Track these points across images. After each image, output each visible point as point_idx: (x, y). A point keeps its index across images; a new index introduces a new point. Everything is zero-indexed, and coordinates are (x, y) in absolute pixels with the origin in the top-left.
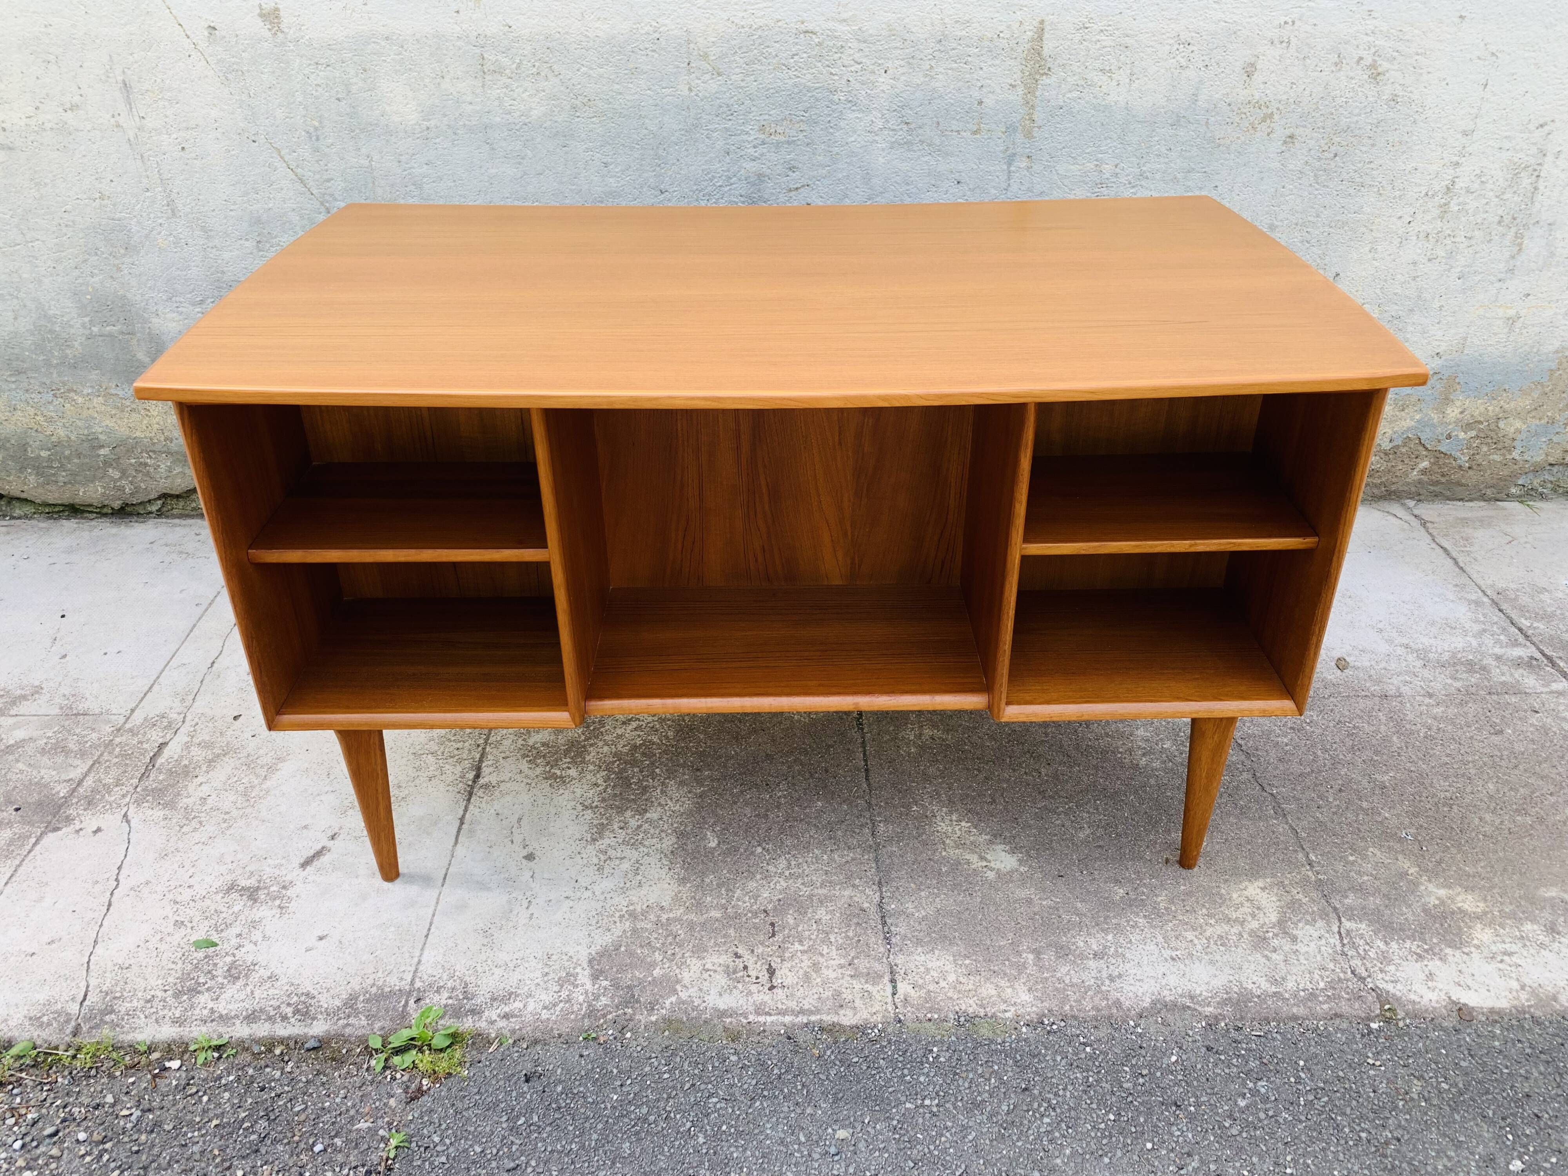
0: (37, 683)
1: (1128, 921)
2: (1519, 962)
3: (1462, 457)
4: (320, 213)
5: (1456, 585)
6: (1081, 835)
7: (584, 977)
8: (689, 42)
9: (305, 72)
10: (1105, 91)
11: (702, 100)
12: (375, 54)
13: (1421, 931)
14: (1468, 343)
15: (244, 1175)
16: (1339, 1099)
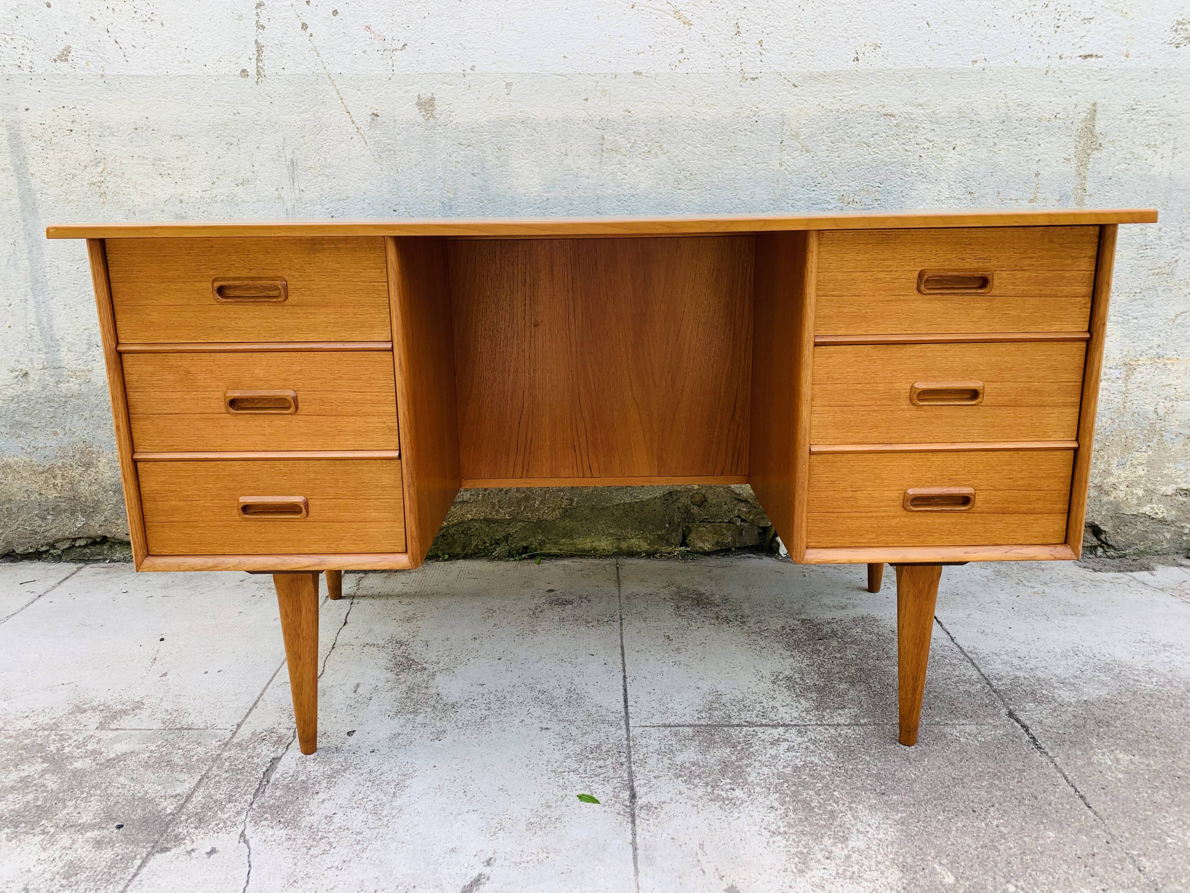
0: (138, 699)
8: (783, 123)
9: (448, 151)
10: (1150, 163)
12: (510, 135)
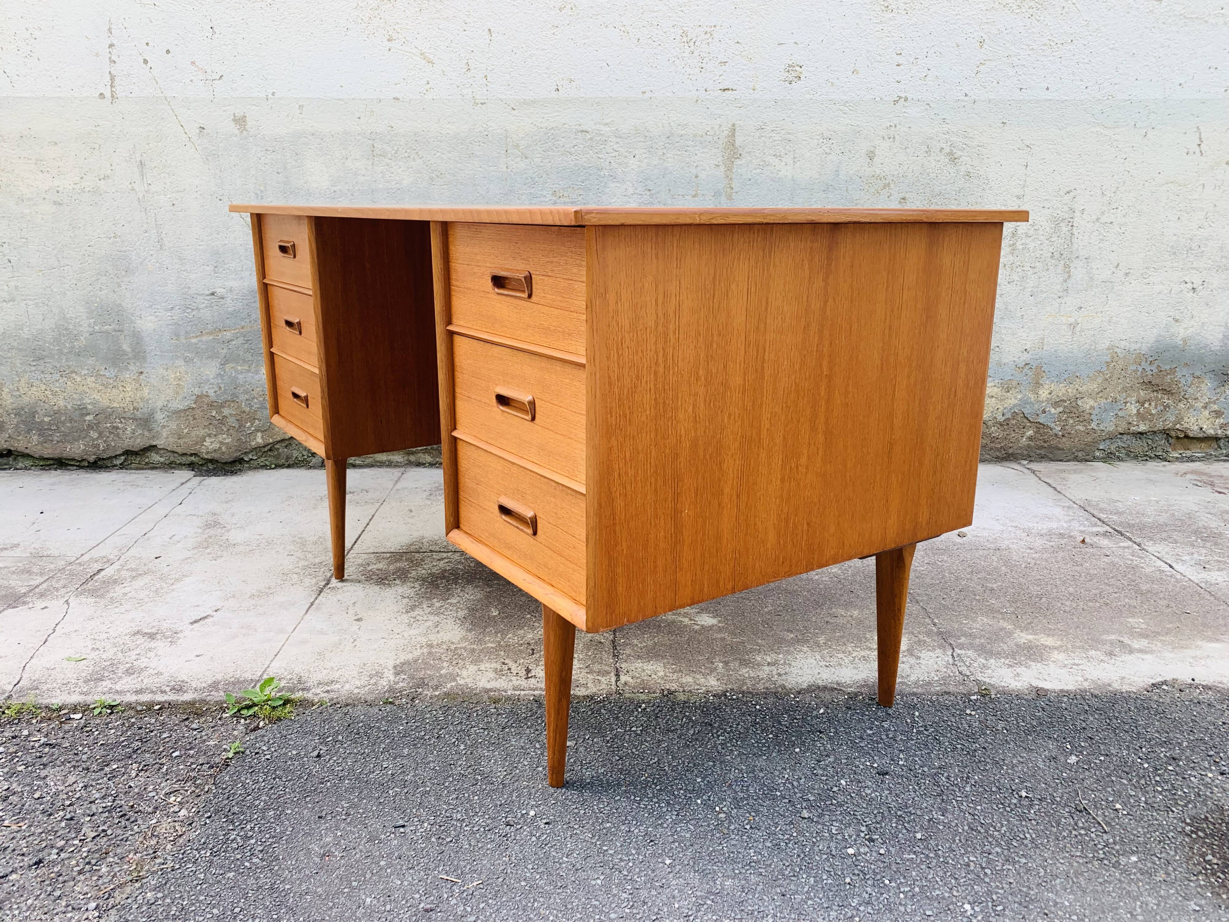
0: (16, 542)
1: (795, 649)
2: (1084, 668)
3: (1056, 427)
5: (1055, 500)
6: (766, 610)
7: (389, 674)
8: (507, 137)
9: (258, 156)
10: (778, 169)
11: (515, 174)
12: (304, 144)
13: (1013, 655)
14: (1045, 342)
15: (118, 768)
16: (942, 730)
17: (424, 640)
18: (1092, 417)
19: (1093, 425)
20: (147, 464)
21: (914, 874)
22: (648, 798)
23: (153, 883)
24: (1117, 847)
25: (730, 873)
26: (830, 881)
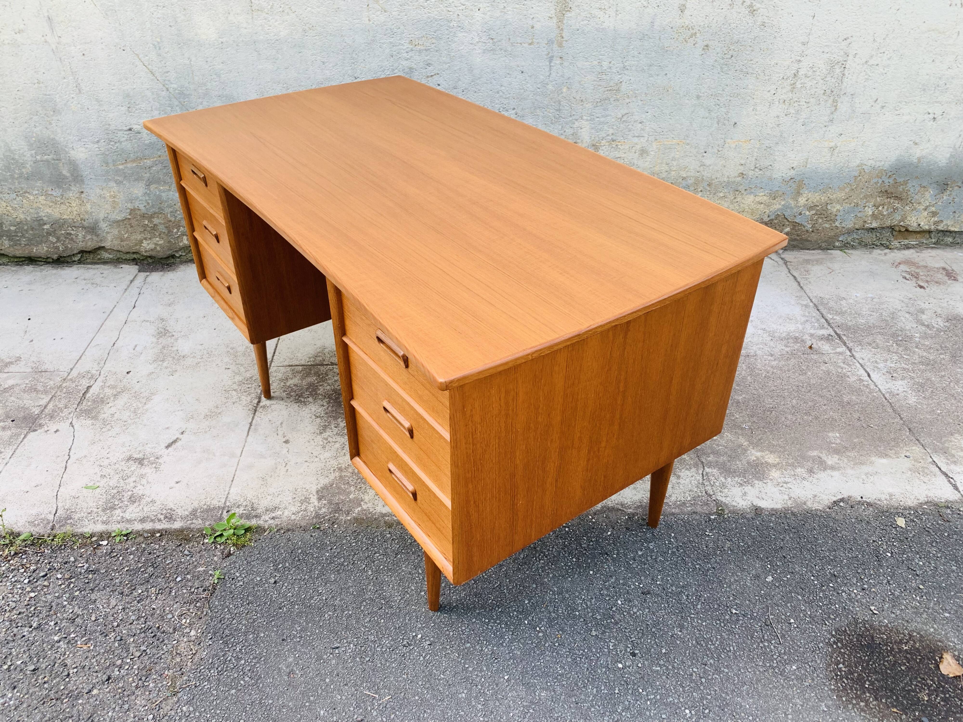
0: (18, 355)
2: (790, 486)
3: (808, 225)
4: (163, 91)
5: (797, 296)
7: (314, 500)
9: (151, 11)
10: (602, 20)
11: (376, 26)
13: (743, 473)
14: (809, 162)
15: (142, 592)
16: (688, 550)
17: (334, 463)
18: (837, 218)
19: (837, 224)
20: (99, 259)
21: (658, 683)
22: (493, 619)
23: (185, 698)
24: (786, 657)
25: (545, 686)
26: (606, 691)
